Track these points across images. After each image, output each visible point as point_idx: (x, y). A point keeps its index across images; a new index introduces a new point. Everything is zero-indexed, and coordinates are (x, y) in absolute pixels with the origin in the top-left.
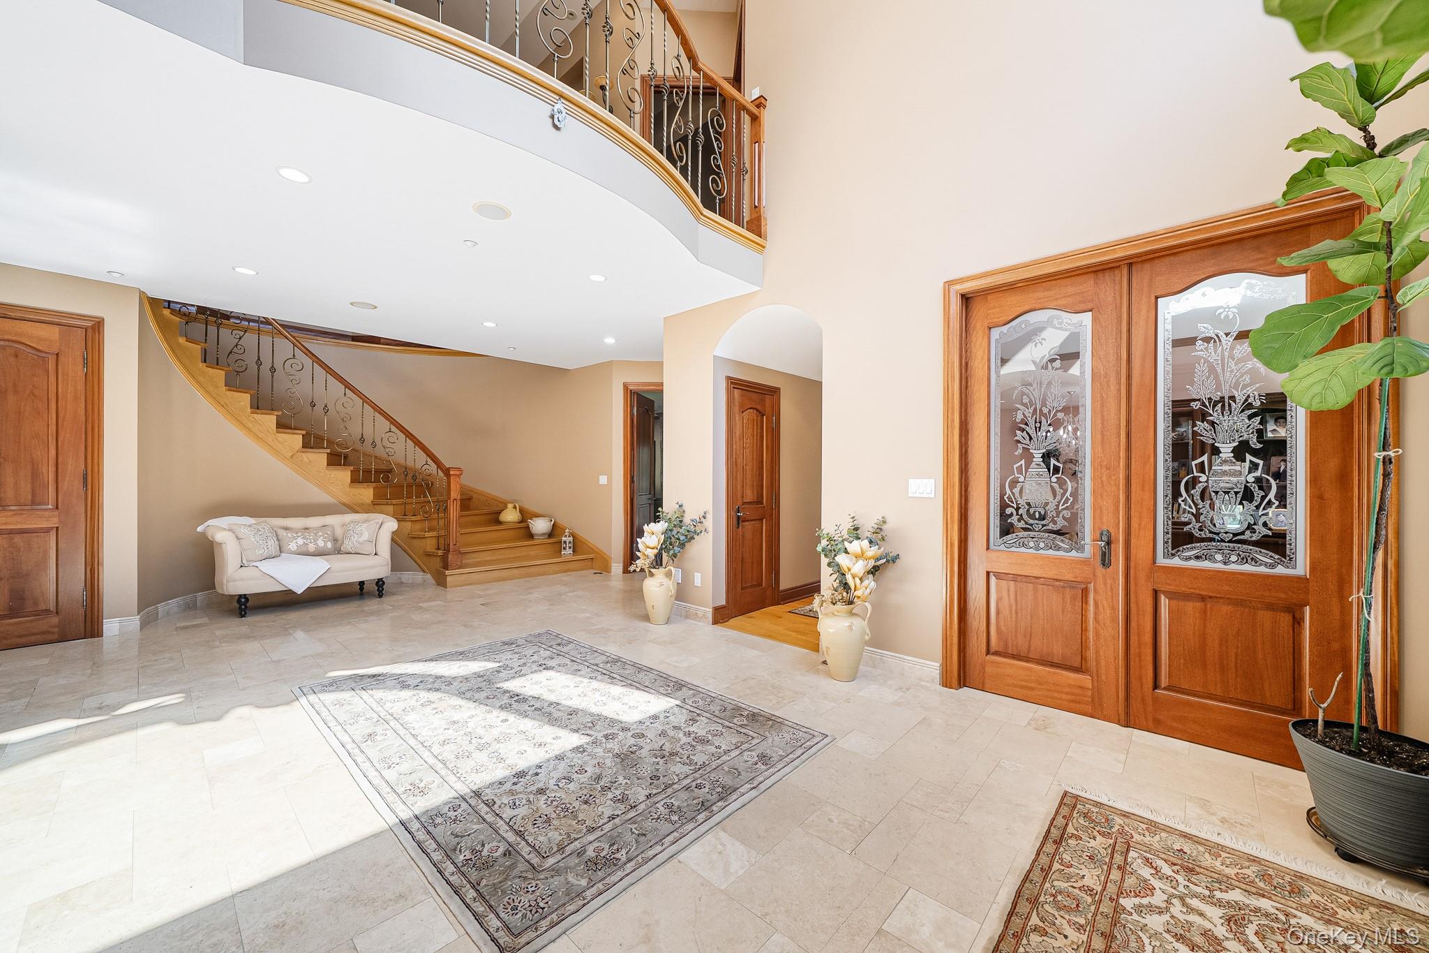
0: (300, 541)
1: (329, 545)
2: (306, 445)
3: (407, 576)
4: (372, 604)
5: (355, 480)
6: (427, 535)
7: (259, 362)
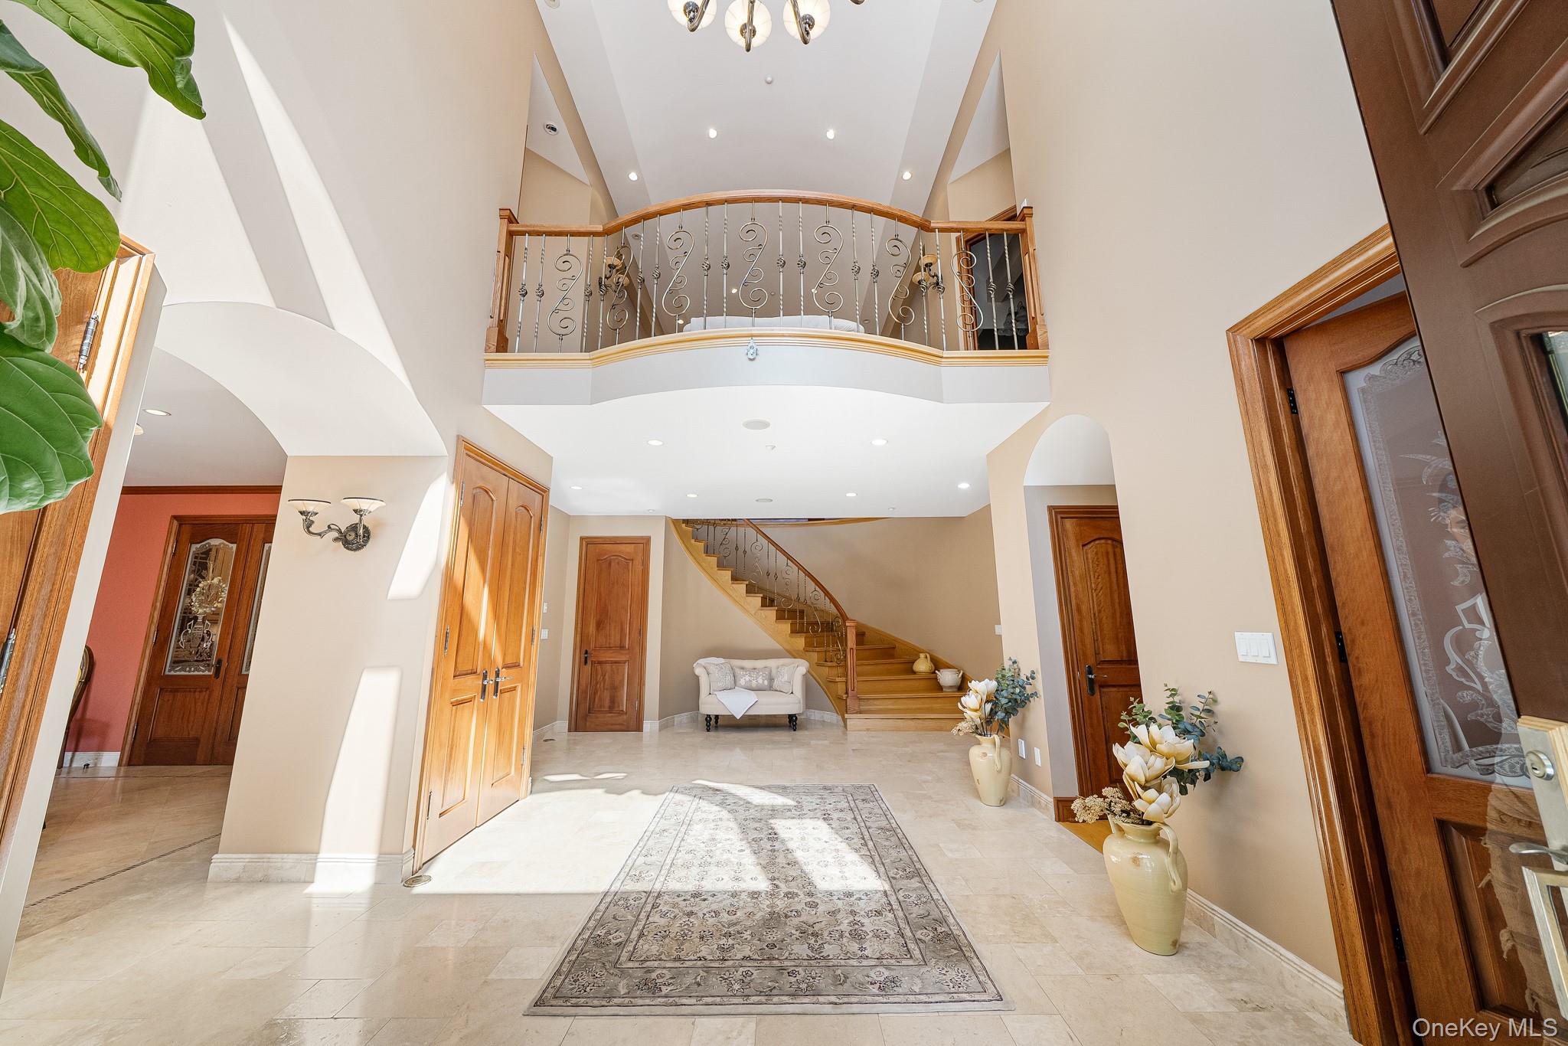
0: (747, 678)
1: (766, 682)
2: (764, 604)
3: (816, 715)
4: (783, 736)
5: (794, 631)
6: (838, 679)
7: (737, 548)
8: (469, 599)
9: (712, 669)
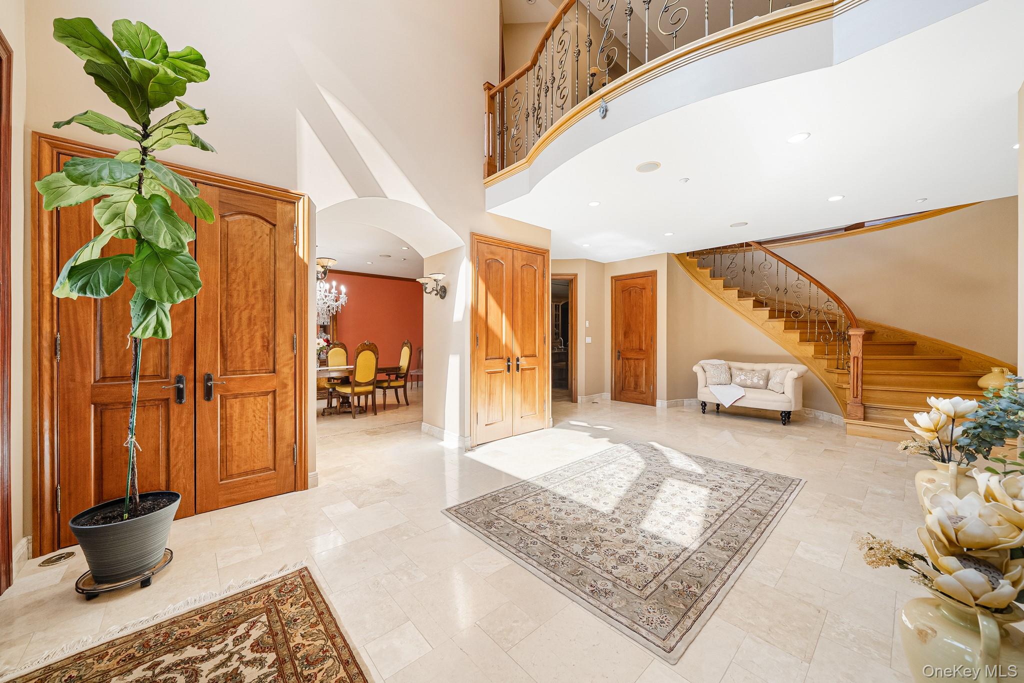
0: (743, 377)
1: (761, 382)
2: (772, 316)
3: (817, 414)
5: (802, 340)
7: (744, 270)
8: (492, 321)
9: (707, 368)
